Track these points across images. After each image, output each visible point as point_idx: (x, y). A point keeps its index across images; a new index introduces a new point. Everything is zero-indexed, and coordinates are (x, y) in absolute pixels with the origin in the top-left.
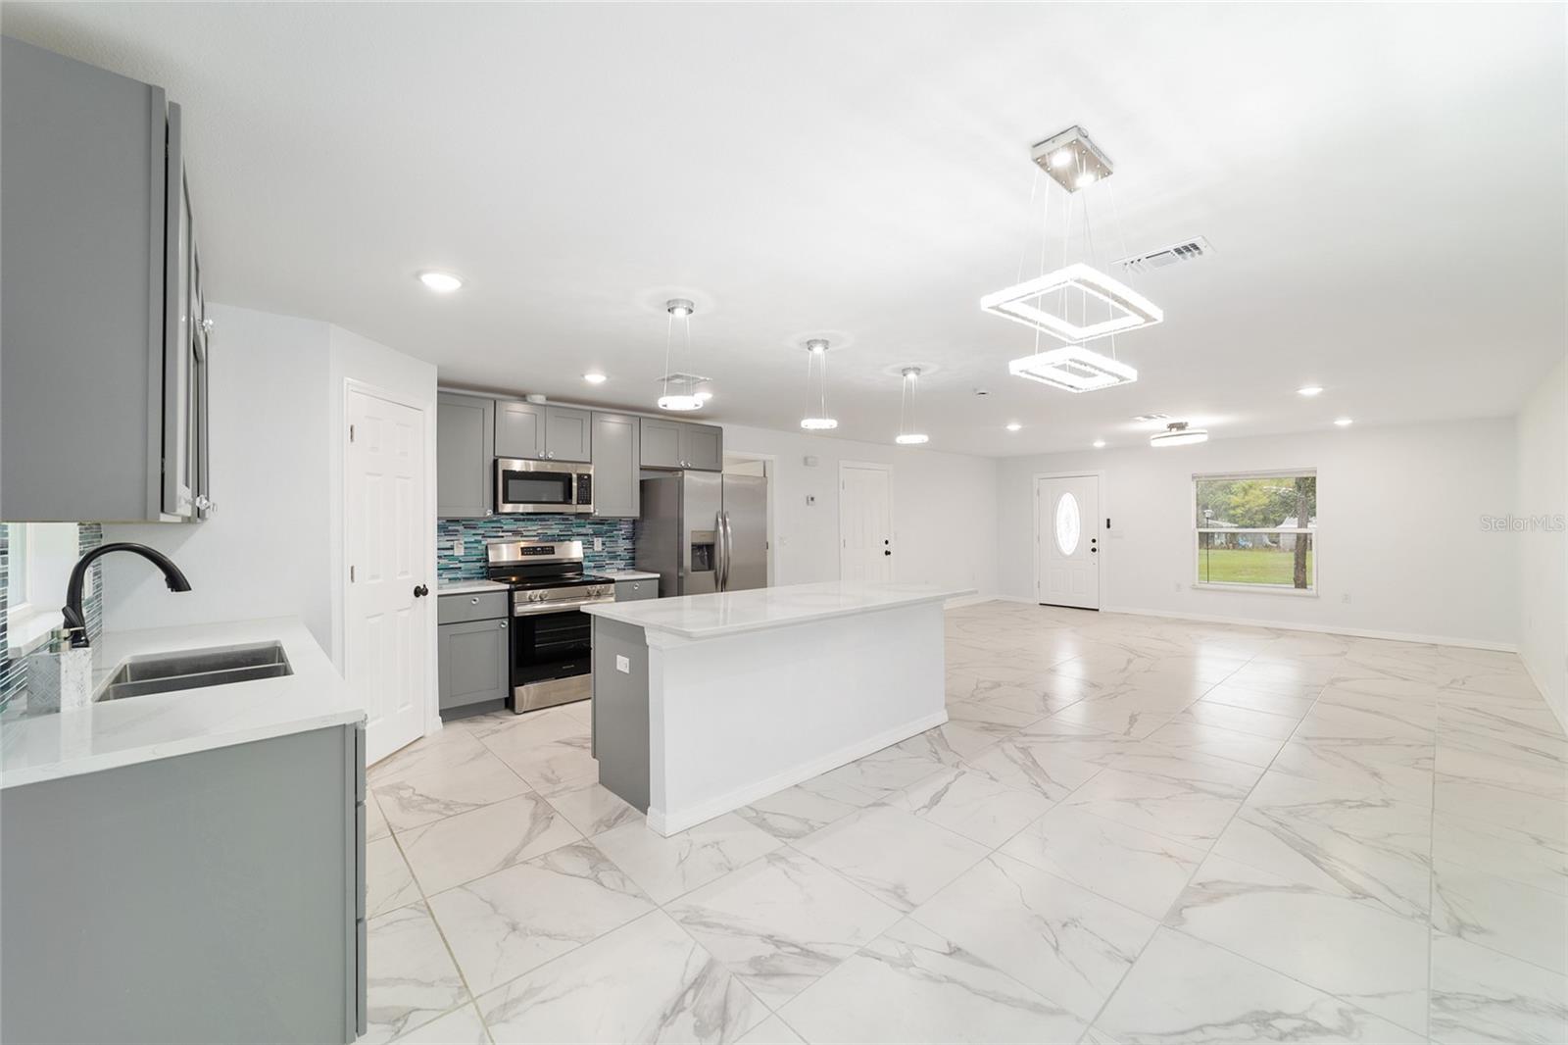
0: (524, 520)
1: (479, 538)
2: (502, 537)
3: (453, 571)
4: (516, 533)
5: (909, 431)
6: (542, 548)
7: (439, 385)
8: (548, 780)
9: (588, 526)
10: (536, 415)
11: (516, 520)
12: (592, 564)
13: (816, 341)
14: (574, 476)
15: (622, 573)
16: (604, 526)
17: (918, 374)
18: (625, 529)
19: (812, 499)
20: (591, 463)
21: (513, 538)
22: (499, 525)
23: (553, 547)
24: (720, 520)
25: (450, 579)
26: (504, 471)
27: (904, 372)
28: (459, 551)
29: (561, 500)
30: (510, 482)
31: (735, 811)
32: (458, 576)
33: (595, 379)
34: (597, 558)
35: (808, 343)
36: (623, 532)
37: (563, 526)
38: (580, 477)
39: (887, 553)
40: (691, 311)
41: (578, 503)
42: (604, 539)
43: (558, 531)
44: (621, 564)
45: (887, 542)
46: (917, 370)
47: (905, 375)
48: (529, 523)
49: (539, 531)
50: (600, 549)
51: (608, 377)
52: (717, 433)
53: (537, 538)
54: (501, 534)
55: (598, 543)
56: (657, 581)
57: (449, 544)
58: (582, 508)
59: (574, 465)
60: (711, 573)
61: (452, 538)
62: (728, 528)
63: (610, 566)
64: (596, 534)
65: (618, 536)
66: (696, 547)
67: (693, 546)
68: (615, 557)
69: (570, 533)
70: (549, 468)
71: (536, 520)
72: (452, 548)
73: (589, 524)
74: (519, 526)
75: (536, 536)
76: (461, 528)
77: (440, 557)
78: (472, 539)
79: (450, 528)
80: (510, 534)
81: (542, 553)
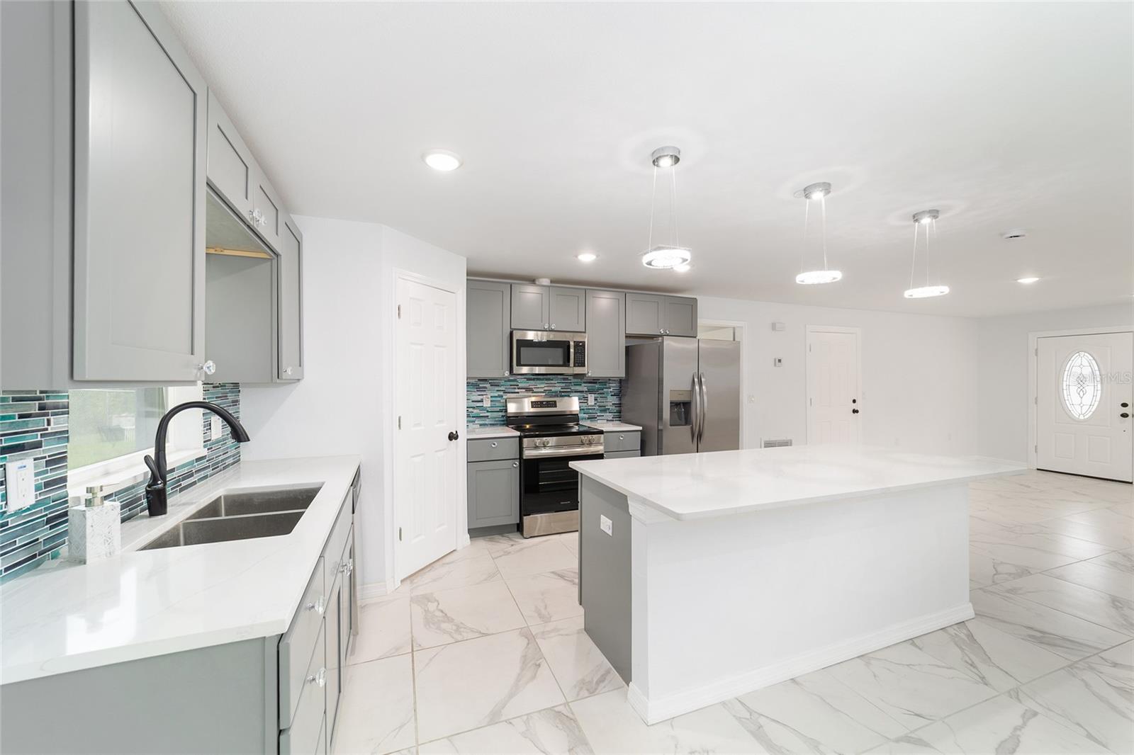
0: (534, 379)
1: (501, 393)
2: (518, 393)
3: (483, 419)
4: (528, 390)
5: (920, 283)
6: (547, 402)
7: (467, 275)
8: (541, 616)
9: (583, 385)
10: (542, 294)
11: (529, 379)
12: (587, 416)
13: (815, 186)
14: (572, 343)
15: (611, 423)
16: (597, 384)
17: (935, 217)
18: (613, 387)
19: (780, 361)
20: (585, 332)
21: (526, 394)
22: (515, 383)
23: (555, 402)
24: (696, 380)
25: (481, 425)
26: (517, 340)
27: (916, 218)
28: (487, 404)
29: (561, 363)
30: (522, 349)
31: (724, 704)
32: (487, 423)
33: (587, 258)
34: (591, 411)
35: (805, 190)
36: (611, 390)
37: (564, 385)
38: (577, 344)
39: (855, 411)
40: (677, 160)
41: (574, 366)
42: (596, 395)
43: (560, 388)
44: (610, 416)
45: (854, 401)
46: (934, 213)
47: (916, 220)
48: (538, 382)
49: (546, 388)
50: (593, 404)
51: (597, 256)
52: (692, 304)
53: (544, 394)
54: (517, 390)
55: (591, 399)
56: (640, 433)
57: (477, 398)
58: (578, 370)
59: (572, 334)
60: (688, 428)
61: (482, 393)
62: (704, 387)
63: (600, 418)
64: (591, 391)
65: (607, 393)
66: (674, 405)
67: (671, 403)
68: (605, 411)
69: (569, 390)
70: (552, 337)
71: (543, 380)
72: (482, 401)
73: (584, 383)
74: (531, 384)
75: (543, 392)
76: (488, 386)
77: (473, 408)
78: (496, 395)
79: (481, 385)
80: (524, 390)
81: (546, 407)
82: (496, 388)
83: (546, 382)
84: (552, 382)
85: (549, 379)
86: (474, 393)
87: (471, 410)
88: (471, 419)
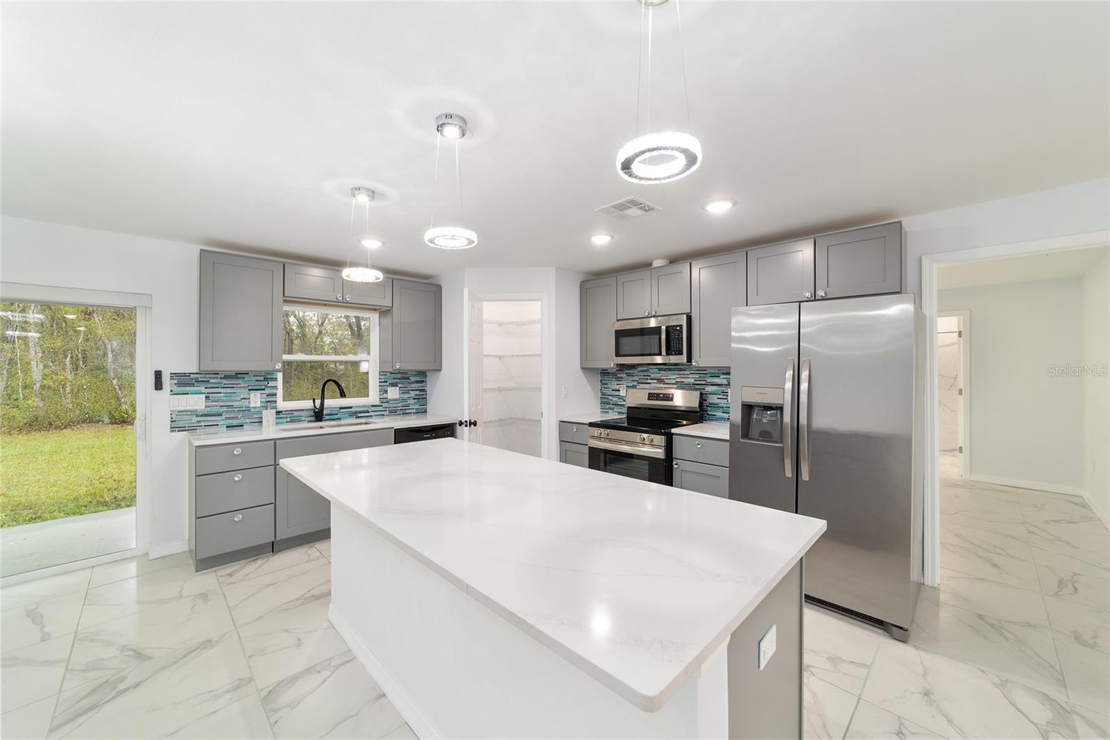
0: (665, 370)
1: (636, 383)
2: (650, 383)
4: (660, 381)
6: (666, 394)
9: (722, 376)
11: (660, 370)
14: (663, 329)
21: (658, 385)
22: (646, 374)
23: (672, 395)
24: (790, 372)
25: (619, 413)
26: (616, 332)
28: (623, 393)
30: (621, 339)
38: (671, 328)
41: (669, 355)
43: (693, 380)
48: (670, 372)
49: (678, 380)
53: (676, 386)
54: (649, 381)
57: (617, 387)
58: (674, 359)
61: (620, 383)
67: (743, 404)
69: (704, 383)
72: (619, 390)
73: (723, 374)
74: (662, 375)
75: (675, 384)
76: (624, 376)
78: (631, 385)
79: (619, 375)
80: (656, 381)
81: (663, 400)
82: (631, 378)
83: (678, 372)
84: (686, 372)
85: (681, 370)
86: (613, 383)
87: (611, 398)
88: (611, 406)
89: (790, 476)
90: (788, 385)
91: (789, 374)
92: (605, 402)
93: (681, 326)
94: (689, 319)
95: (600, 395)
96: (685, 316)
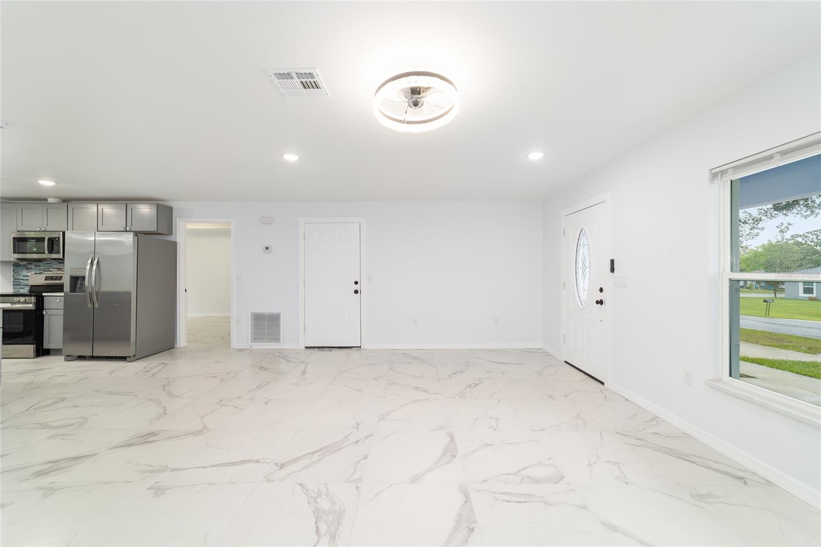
6: (56, 277)
14: (46, 239)
19: (267, 248)
23: (61, 277)
26: (14, 238)
30: (17, 243)
39: (356, 292)
41: (51, 253)
45: (356, 283)
58: (54, 256)
62: (94, 267)
66: (75, 278)
67: (71, 277)
76: (33, 267)
77: (24, 280)
78: (39, 272)
79: (29, 266)
80: (56, 270)
81: (55, 280)
82: (39, 268)
86: (24, 271)
87: (22, 281)
88: (22, 287)
89: (91, 306)
90: (88, 267)
91: (89, 261)
92: (16, 283)
93: (59, 238)
94: (64, 233)
95: (12, 279)
96: (61, 233)
